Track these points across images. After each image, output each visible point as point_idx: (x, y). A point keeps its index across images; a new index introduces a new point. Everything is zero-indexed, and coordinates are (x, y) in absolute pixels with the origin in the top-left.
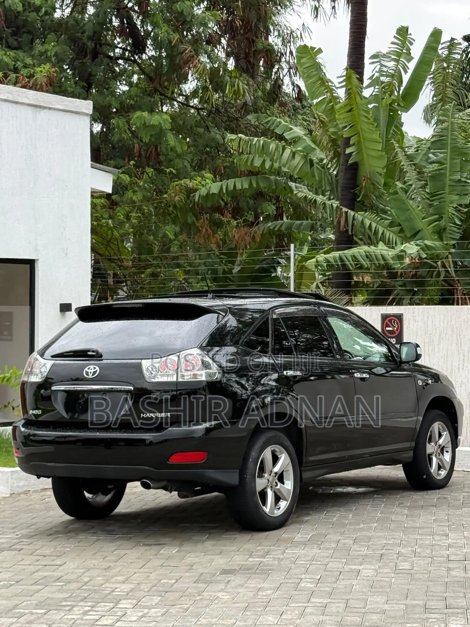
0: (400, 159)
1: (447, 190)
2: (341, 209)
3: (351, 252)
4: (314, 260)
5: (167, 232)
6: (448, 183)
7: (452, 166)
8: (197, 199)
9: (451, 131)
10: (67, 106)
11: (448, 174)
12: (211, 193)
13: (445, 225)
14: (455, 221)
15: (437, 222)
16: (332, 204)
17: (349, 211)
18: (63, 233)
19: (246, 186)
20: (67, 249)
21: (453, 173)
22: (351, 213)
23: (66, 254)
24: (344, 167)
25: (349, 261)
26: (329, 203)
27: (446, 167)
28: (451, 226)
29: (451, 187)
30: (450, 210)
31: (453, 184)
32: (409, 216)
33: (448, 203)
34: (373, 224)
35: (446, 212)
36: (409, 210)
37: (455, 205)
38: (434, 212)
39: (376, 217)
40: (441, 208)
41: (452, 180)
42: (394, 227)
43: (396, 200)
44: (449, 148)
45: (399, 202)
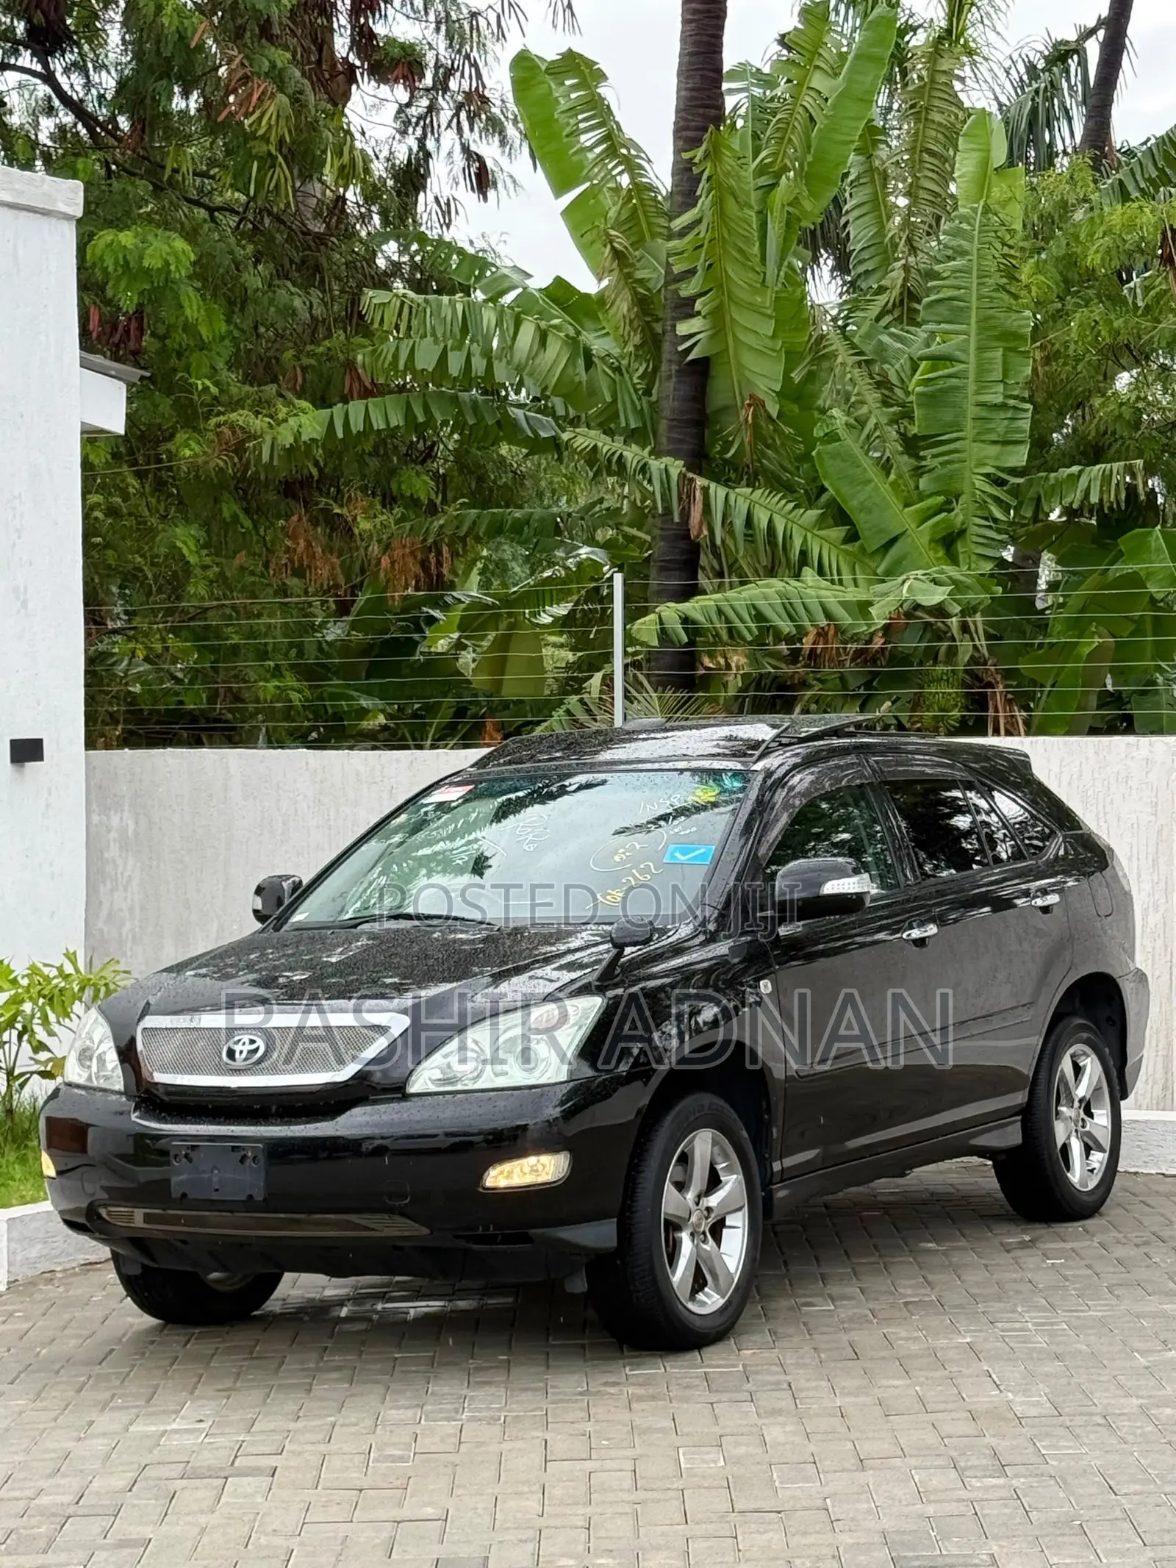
0: (834, 347)
1: (969, 429)
2: (691, 480)
3: (744, 594)
4: (652, 617)
5: (179, 544)
6: (972, 411)
7: (982, 370)
8: (265, 457)
9: (979, 277)
10: (22, 193)
11: (972, 387)
12: (305, 438)
13: (963, 523)
14: (990, 512)
15: (944, 515)
16: (666, 470)
17: (713, 486)
18: (14, 544)
19: (396, 419)
20: (26, 588)
21: (983, 385)
22: (718, 492)
23: (24, 604)
24: (674, 367)
25: (742, 621)
26: (656, 465)
27: (966, 371)
28: (980, 526)
29: (979, 423)
30: (978, 484)
31: (984, 414)
32: (870, 497)
33: (973, 464)
34: (777, 519)
35: (967, 489)
36: (870, 481)
37: (991, 470)
38: (932, 488)
39: (783, 502)
40: (951, 477)
41: (982, 405)
42: (828, 527)
43: (834, 456)
44: (973, 320)
45: (844, 461)
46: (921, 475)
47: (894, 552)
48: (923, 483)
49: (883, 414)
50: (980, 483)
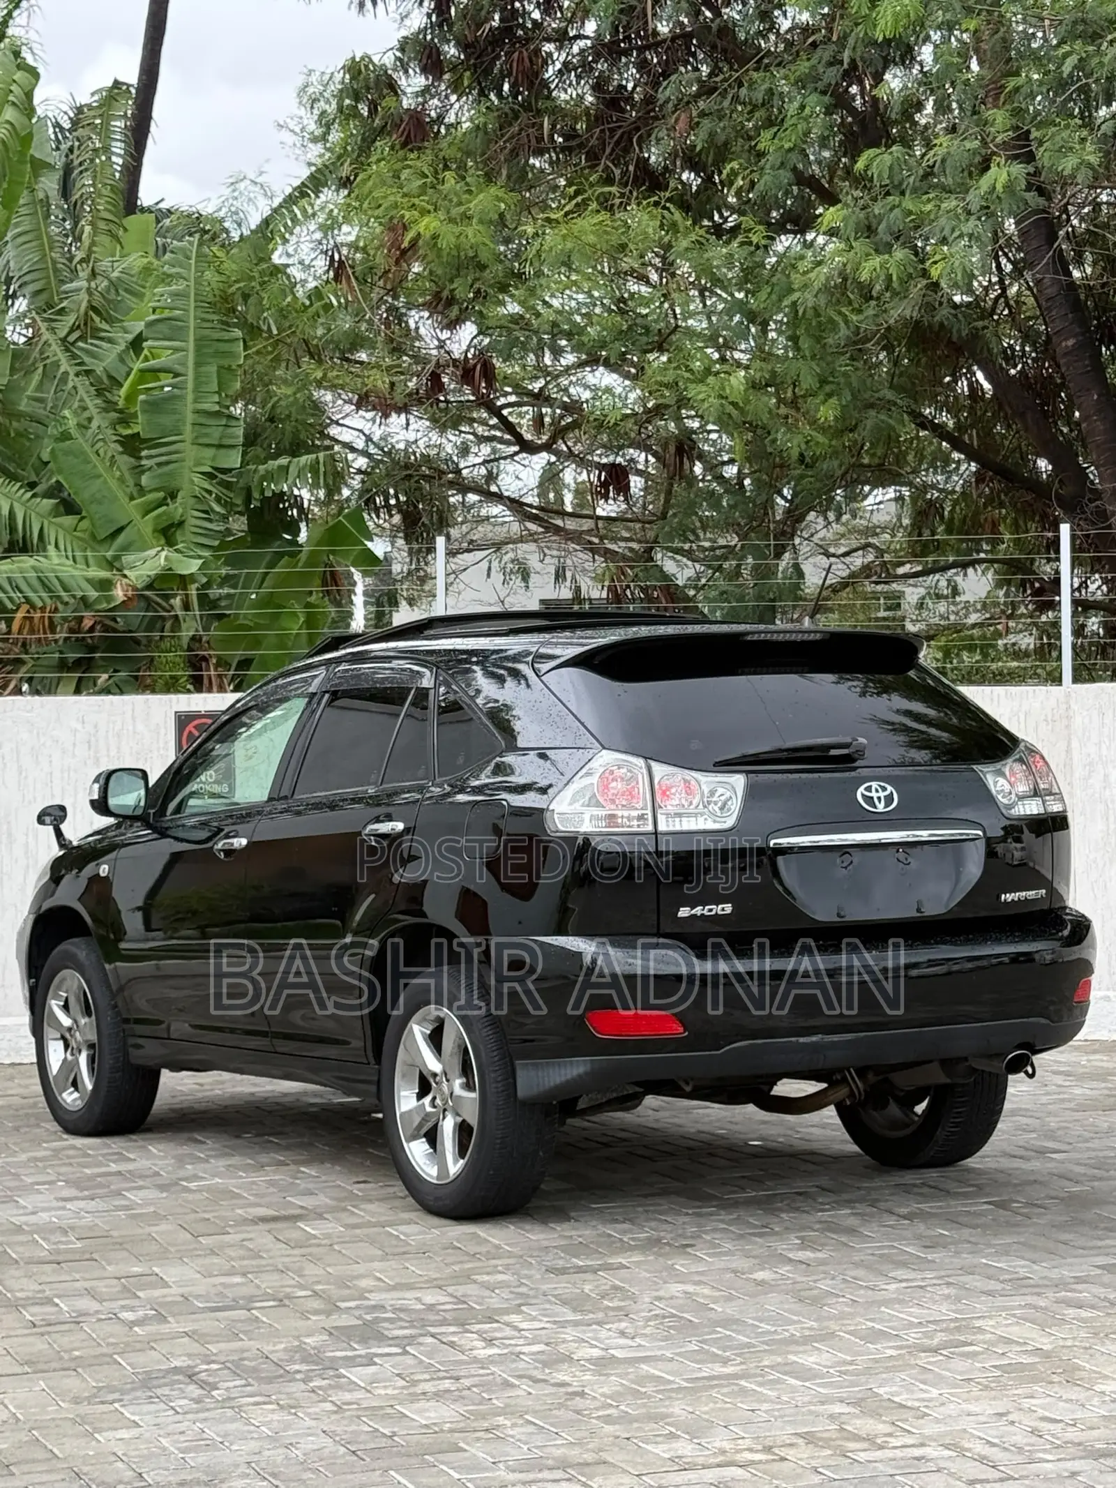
1: (188, 433)
6: (190, 417)
7: (199, 382)
9: (196, 301)
11: (190, 397)
13: (182, 516)
14: (208, 506)
15: (164, 508)
21: (200, 395)
27: (186, 382)
28: (198, 518)
29: (197, 427)
30: (196, 480)
31: (203, 421)
32: (99, 491)
33: (192, 463)
34: (16, 505)
35: (186, 486)
36: (99, 476)
37: (210, 470)
38: (154, 484)
39: (22, 491)
40: (171, 474)
41: (197, 412)
42: (61, 515)
43: (67, 453)
44: (192, 338)
45: (76, 457)
46: (143, 472)
47: (121, 539)
48: (144, 480)
49: (104, 418)
50: (197, 479)
